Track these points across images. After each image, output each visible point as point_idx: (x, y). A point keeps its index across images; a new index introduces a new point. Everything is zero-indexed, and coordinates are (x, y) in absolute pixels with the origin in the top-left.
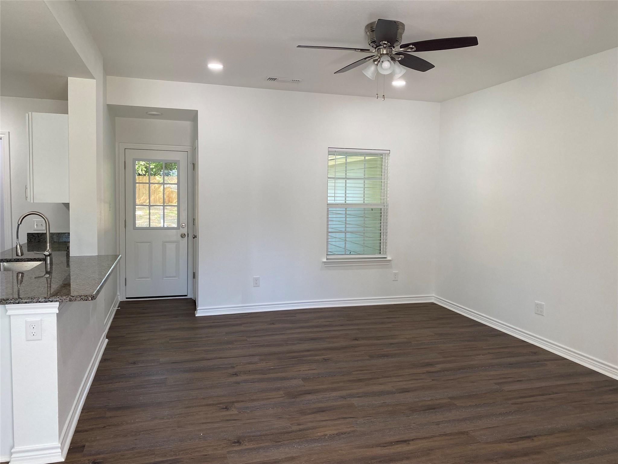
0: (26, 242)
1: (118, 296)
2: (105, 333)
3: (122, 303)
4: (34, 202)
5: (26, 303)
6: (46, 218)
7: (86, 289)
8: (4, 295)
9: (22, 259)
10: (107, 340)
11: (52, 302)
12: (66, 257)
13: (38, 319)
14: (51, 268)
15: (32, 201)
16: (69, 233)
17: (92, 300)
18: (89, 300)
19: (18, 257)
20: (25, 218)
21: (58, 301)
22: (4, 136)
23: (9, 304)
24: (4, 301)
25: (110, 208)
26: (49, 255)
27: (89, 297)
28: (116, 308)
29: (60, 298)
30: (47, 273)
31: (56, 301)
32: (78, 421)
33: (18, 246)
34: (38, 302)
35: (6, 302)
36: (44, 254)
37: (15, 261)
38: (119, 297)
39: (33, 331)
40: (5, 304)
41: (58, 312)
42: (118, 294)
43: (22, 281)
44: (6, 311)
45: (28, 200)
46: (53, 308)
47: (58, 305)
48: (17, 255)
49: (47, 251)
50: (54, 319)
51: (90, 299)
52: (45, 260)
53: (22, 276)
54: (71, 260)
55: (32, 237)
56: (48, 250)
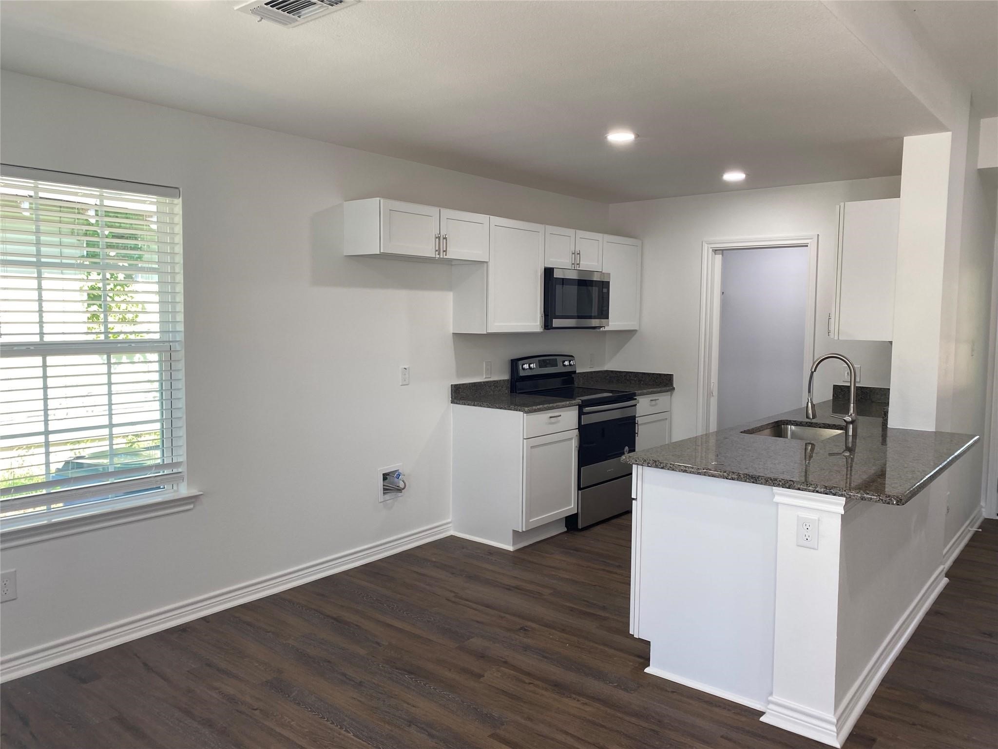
0: (831, 398)
1: (982, 507)
2: (941, 567)
3: (987, 521)
4: (840, 338)
5: (799, 489)
6: (851, 364)
7: (893, 485)
8: (773, 473)
9: (817, 423)
10: (945, 580)
11: (834, 495)
12: (881, 429)
13: (814, 516)
14: (854, 442)
15: (836, 338)
16: (889, 389)
17: (898, 505)
18: (893, 504)
19: (808, 420)
20: (821, 363)
21: (844, 495)
22: (811, 242)
23: (777, 486)
24: (770, 482)
25: (973, 350)
26: (852, 422)
27: (893, 499)
28: (975, 529)
29: (847, 491)
30: (848, 449)
31: (841, 495)
32: (873, 696)
33: (810, 404)
34: (815, 491)
35: (774, 484)
36: (844, 420)
37: (807, 425)
38: (983, 510)
39: (806, 533)
40: (772, 486)
41: (843, 513)
42: (983, 504)
43: (811, 457)
44: (773, 495)
45: (831, 334)
46: (836, 505)
47: (844, 502)
48: (808, 417)
49: (849, 416)
50: (837, 523)
51: (895, 502)
52: (845, 428)
53: (812, 449)
54: (889, 433)
55: (839, 391)
56: (851, 414)
